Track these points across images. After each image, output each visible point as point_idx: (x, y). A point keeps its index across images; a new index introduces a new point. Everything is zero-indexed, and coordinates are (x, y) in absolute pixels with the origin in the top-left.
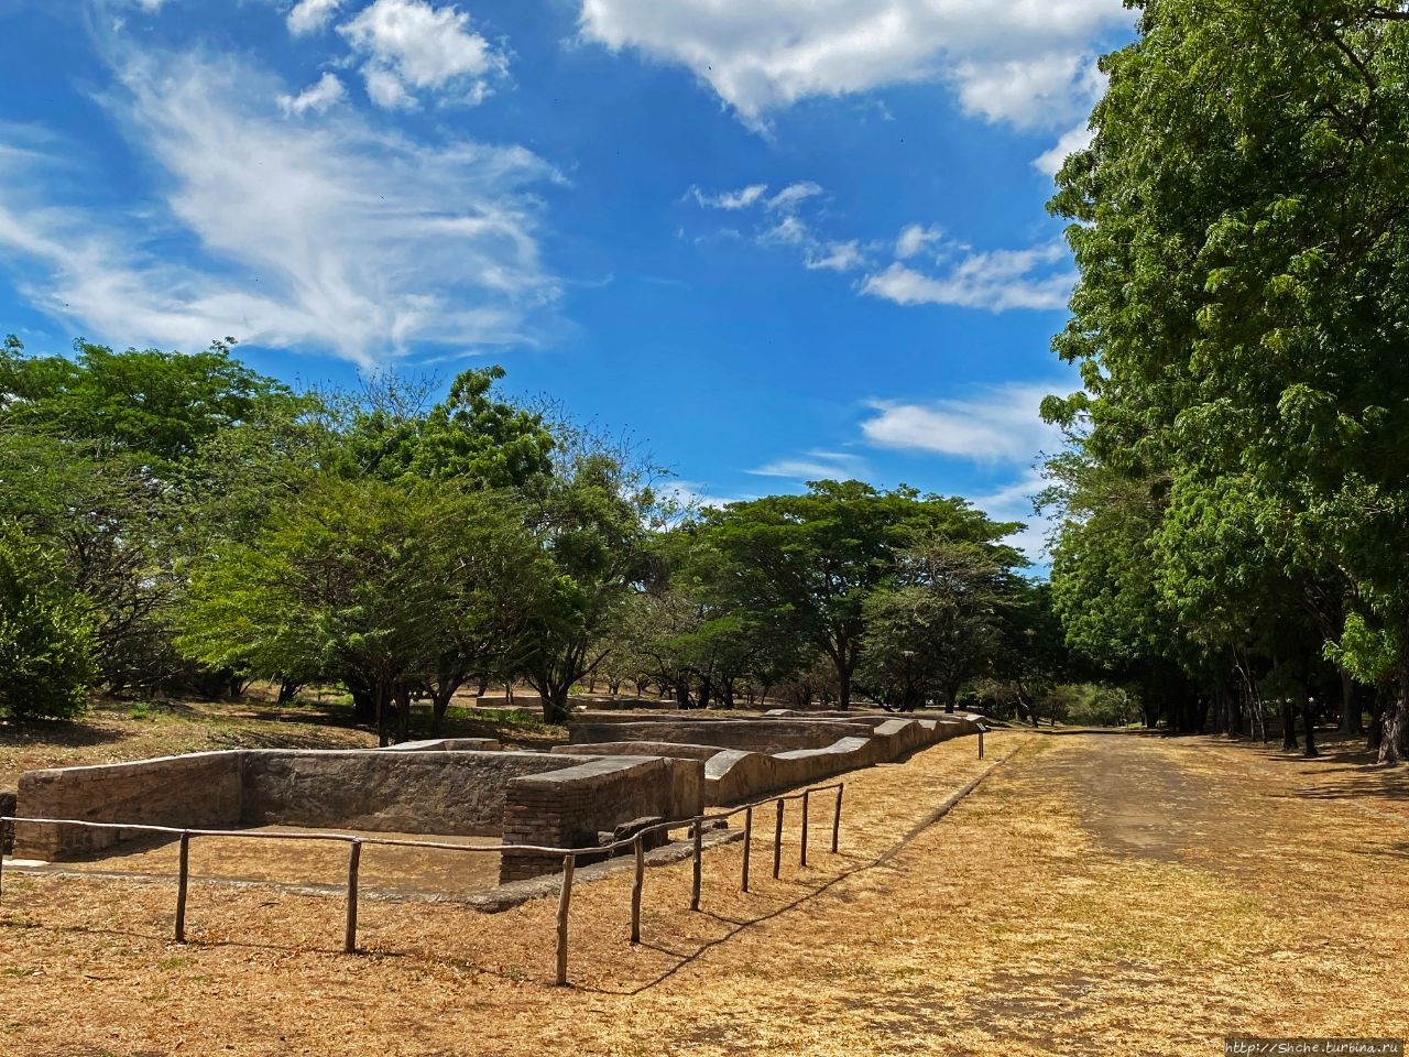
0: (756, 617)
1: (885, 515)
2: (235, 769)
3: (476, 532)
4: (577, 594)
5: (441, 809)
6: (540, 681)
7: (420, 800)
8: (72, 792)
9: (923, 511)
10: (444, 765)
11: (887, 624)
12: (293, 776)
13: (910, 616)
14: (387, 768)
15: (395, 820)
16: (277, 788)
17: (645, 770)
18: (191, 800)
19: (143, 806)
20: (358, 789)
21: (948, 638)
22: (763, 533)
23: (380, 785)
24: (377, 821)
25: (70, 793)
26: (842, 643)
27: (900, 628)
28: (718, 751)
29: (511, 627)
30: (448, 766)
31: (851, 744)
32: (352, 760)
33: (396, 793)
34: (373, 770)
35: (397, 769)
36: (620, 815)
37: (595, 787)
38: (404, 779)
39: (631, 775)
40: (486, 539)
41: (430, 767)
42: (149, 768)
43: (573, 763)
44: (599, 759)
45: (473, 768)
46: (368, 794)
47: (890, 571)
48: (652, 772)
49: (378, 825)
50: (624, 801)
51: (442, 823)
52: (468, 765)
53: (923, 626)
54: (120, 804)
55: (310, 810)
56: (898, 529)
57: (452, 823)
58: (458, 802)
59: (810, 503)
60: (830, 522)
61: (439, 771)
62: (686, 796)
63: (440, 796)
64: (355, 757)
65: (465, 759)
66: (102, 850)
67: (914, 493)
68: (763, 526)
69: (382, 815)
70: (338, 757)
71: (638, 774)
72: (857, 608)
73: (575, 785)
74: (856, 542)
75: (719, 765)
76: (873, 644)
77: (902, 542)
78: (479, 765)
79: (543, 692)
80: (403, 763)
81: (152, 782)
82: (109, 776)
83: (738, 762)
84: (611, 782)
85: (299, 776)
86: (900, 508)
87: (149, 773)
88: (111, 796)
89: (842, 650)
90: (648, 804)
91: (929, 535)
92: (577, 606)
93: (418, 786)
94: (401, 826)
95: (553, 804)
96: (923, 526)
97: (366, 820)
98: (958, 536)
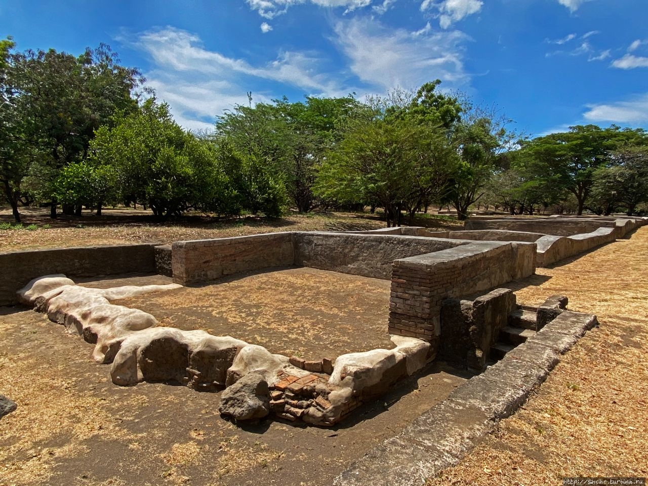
0: (544, 180)
1: (604, 138)
2: (289, 241)
3: (424, 142)
4: (469, 169)
5: (379, 265)
6: (456, 204)
7: (370, 260)
8: (193, 252)
9: (623, 135)
10: (380, 242)
11: (604, 181)
12: (314, 244)
13: (615, 178)
14: (353, 243)
15: (358, 269)
16: (307, 250)
17: (498, 251)
18: (265, 255)
19: (237, 258)
20: (341, 253)
21: (632, 186)
22: (549, 148)
23: (351, 251)
24: (349, 269)
25: (192, 253)
26: (580, 190)
27: (610, 182)
28: (541, 236)
29: (441, 182)
30: (383, 243)
31: (606, 231)
32: (338, 238)
33: (358, 256)
34: (347, 244)
35: (358, 243)
36: (480, 282)
37: (460, 266)
38: (362, 249)
39: (488, 255)
40: (429, 144)
41: (374, 243)
42: (239, 240)
43: (451, 246)
44: (468, 243)
45: (396, 244)
46: (345, 255)
47: (604, 161)
48: (504, 252)
49: (350, 271)
50: (484, 273)
51: (380, 273)
52: (393, 243)
53: (620, 182)
54: (223, 257)
55: (321, 262)
56: (610, 142)
57: (384, 273)
58: (388, 262)
59: (570, 135)
60: (579, 142)
61: (378, 245)
62: (525, 264)
63: (378, 258)
64: (339, 236)
65: (391, 240)
66: (214, 280)
67: (617, 128)
68: (548, 145)
69: (352, 266)
70: (332, 236)
71: (494, 254)
72: (590, 175)
73: (443, 266)
74: (590, 149)
75: (543, 244)
76: (596, 190)
77: (613, 147)
78: (398, 243)
79: (458, 209)
80: (361, 241)
81: (242, 248)
82: (215, 245)
83: (555, 243)
84: (473, 262)
85: (316, 245)
86: (612, 135)
87: (239, 243)
88: (217, 254)
89: (580, 193)
90: (500, 272)
91: (626, 144)
92: (470, 174)
93: (368, 252)
94: (360, 272)
95: (424, 281)
96: (623, 140)
97: (345, 268)
98: (639, 144)
